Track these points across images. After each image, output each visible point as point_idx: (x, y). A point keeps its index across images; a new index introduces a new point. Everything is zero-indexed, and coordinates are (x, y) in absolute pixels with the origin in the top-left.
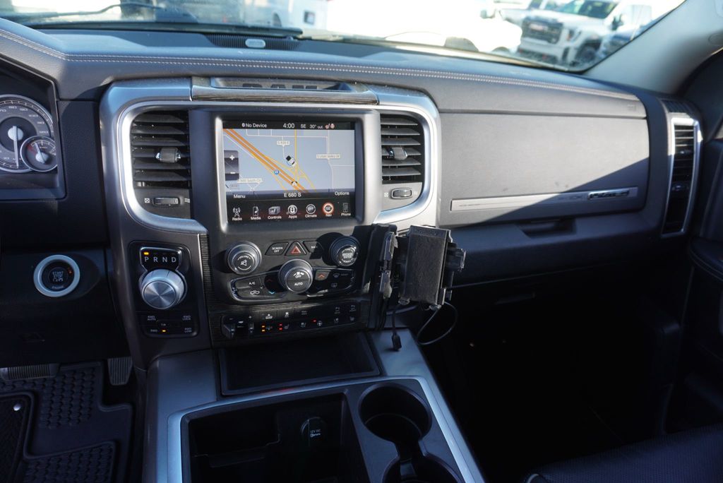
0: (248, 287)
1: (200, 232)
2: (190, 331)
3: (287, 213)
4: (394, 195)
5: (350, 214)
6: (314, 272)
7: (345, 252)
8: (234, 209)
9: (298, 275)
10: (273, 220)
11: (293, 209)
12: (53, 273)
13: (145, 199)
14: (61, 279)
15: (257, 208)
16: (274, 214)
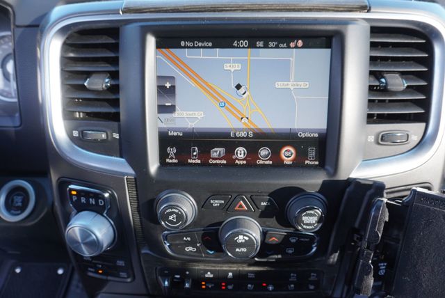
0: (182, 242)
1: (127, 174)
2: (126, 276)
3: (234, 157)
4: (382, 140)
5: (317, 163)
6: (264, 234)
7: (307, 215)
8: (169, 149)
9: (241, 239)
10: (216, 165)
11: (241, 152)
12: (15, 197)
13: (74, 132)
14: (20, 204)
15: (196, 148)
16: (217, 157)
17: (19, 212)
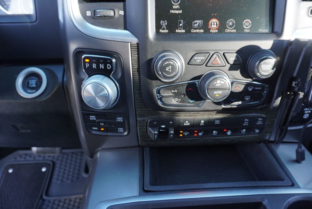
0: (171, 94)
1: (131, 42)
2: (122, 131)
3: (209, 27)
6: (232, 83)
7: (264, 63)
8: (161, 22)
9: (218, 83)
10: (196, 33)
11: (214, 23)
12: (30, 81)
13: (87, 12)
14: (34, 86)
15: (182, 21)
16: (197, 27)
17: (34, 91)
